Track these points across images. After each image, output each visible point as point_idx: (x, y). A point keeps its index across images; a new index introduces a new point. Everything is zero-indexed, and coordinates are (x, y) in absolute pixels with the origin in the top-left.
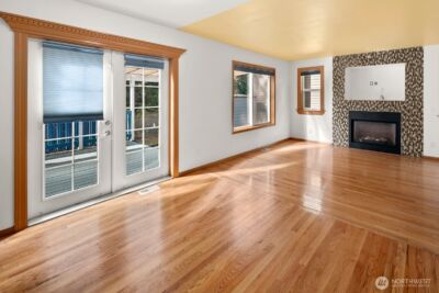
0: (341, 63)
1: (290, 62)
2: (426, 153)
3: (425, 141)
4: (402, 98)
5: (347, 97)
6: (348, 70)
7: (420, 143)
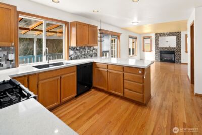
0: (157, 36)
1: (140, 35)
2: (182, 62)
3: (182, 59)
4: (175, 46)
5: (159, 46)
6: (159, 38)
7: (181, 59)
